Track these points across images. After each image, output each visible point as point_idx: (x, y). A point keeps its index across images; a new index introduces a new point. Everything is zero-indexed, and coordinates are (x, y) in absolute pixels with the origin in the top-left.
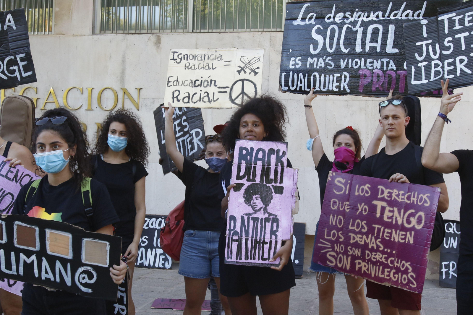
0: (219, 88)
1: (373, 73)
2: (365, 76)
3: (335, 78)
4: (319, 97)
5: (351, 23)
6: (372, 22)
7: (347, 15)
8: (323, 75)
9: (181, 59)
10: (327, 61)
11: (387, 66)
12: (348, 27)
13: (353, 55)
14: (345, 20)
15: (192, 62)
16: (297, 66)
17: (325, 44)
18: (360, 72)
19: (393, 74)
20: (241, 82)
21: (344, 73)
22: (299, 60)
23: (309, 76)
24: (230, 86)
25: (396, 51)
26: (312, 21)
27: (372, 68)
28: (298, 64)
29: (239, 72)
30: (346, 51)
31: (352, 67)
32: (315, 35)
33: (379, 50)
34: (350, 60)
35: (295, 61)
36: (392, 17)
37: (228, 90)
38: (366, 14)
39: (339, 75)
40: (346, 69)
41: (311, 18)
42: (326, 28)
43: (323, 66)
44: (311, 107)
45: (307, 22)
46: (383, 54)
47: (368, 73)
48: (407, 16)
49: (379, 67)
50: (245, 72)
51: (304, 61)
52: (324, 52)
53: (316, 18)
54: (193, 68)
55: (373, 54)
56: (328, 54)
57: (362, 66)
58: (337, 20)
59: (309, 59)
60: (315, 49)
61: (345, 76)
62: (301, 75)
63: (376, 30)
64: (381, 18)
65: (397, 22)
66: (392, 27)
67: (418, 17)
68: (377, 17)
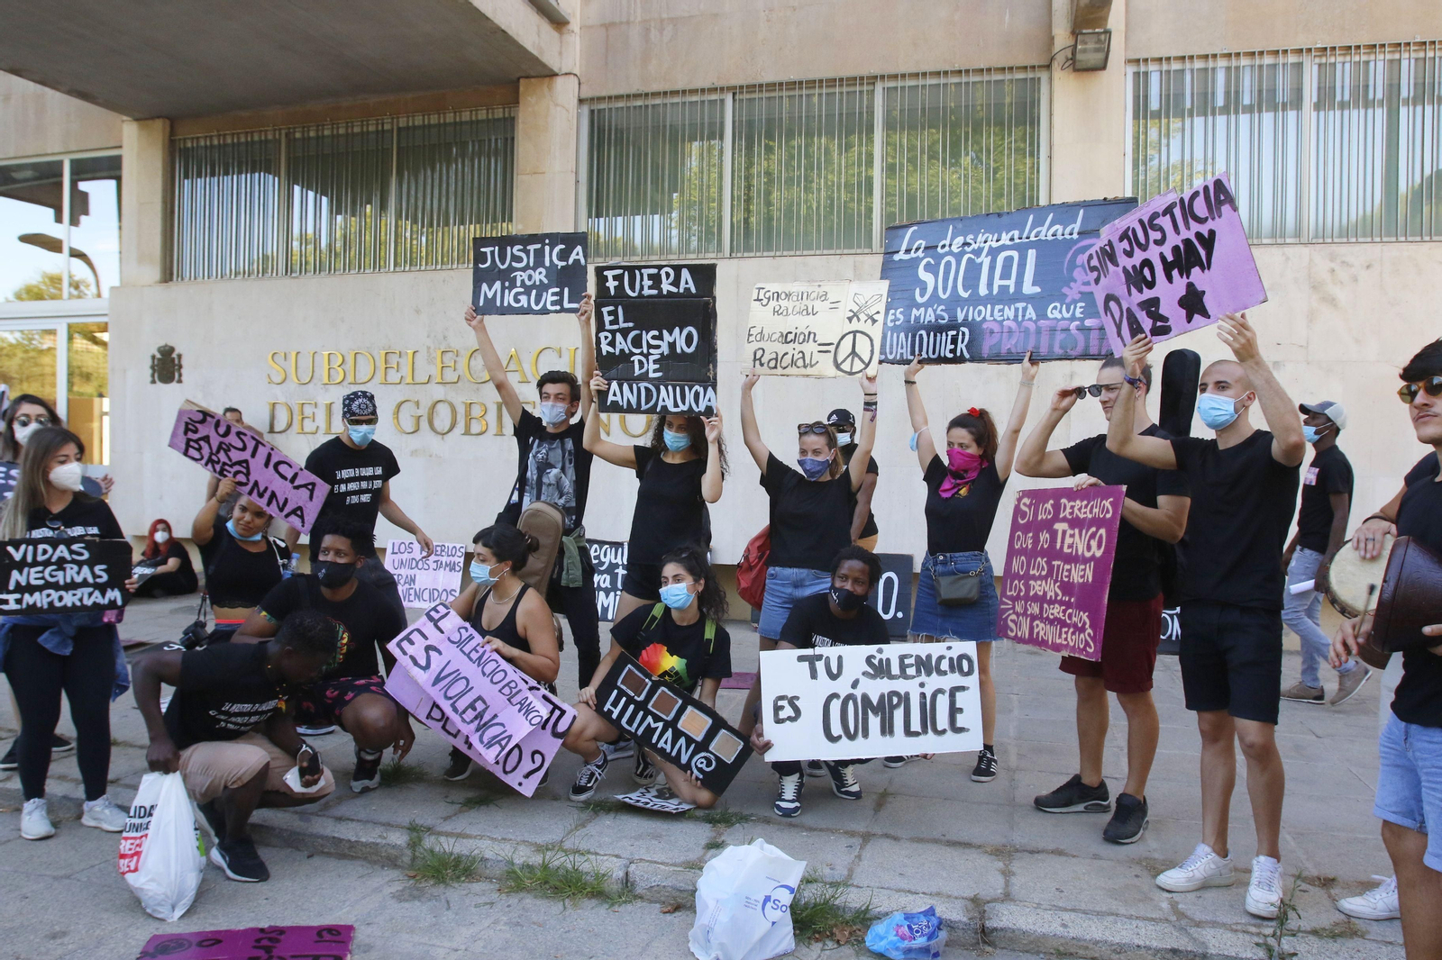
1: (1002, 326)
2: (992, 332)
3: (949, 338)
4: (927, 367)
5: (973, 252)
6: (1004, 248)
7: (968, 240)
8: (932, 334)
10: (938, 312)
11: (1024, 316)
12: (969, 259)
13: (976, 300)
14: (966, 248)
16: (897, 323)
17: (936, 288)
18: (985, 326)
19: (1032, 326)
21: (962, 329)
22: (901, 313)
23: (914, 337)
25: (1037, 289)
26: (920, 254)
27: (1002, 318)
28: (899, 320)
30: (965, 295)
31: (973, 319)
32: (923, 275)
33: (1012, 290)
34: (971, 308)
35: (894, 314)
36: (1032, 238)
38: (996, 235)
39: (954, 333)
40: (965, 323)
41: (917, 249)
42: (938, 264)
43: (933, 320)
44: (914, 383)
45: (913, 255)
46: (1018, 296)
47: (996, 328)
48: (1054, 234)
49: (1012, 317)
51: (907, 315)
52: (934, 299)
53: (926, 248)
55: (1004, 298)
56: (940, 302)
57: (988, 318)
58: (955, 249)
59: (915, 311)
60: (922, 295)
61: (964, 334)
62: (902, 335)
63: (1009, 260)
64: (1017, 241)
65: (1040, 245)
66: (1032, 254)
67: (1071, 234)
68: (1012, 239)
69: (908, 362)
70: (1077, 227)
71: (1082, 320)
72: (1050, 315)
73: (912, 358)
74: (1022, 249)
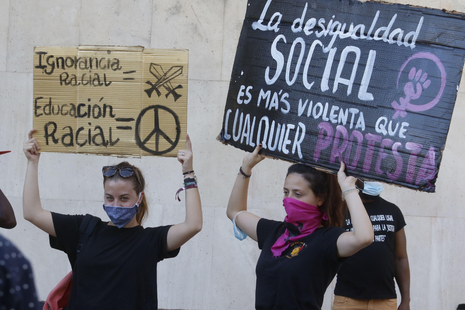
0: (118, 120)
1: (335, 130)
2: (325, 135)
3: (288, 131)
6: (349, 42)
7: (320, 24)
8: (274, 122)
9: (53, 65)
10: (282, 100)
11: (355, 124)
12: (318, 46)
13: (316, 94)
14: (317, 32)
15: (71, 71)
16: (246, 102)
17: (284, 71)
18: (320, 126)
19: (360, 138)
20: (152, 112)
21: (300, 124)
22: (250, 91)
23: (258, 121)
24: (136, 118)
25: (371, 97)
27: (336, 121)
28: (247, 98)
29: (149, 92)
30: (309, 86)
31: (311, 116)
33: (349, 91)
34: (311, 103)
35: (244, 91)
36: (375, 37)
37: (132, 124)
38: (345, 25)
39: (294, 126)
40: (304, 118)
41: (274, 22)
42: (290, 44)
43: (277, 108)
46: (354, 100)
47: (329, 131)
48: (395, 38)
49: (344, 123)
50: (159, 94)
54: (73, 82)
57: (325, 118)
58: (307, 30)
60: (271, 76)
61: (301, 131)
63: (352, 55)
64: (362, 37)
65: (380, 46)
66: (372, 54)
67: (410, 41)
68: (358, 34)
69: (250, 149)
70: (415, 35)
73: (253, 145)
74: (366, 50)
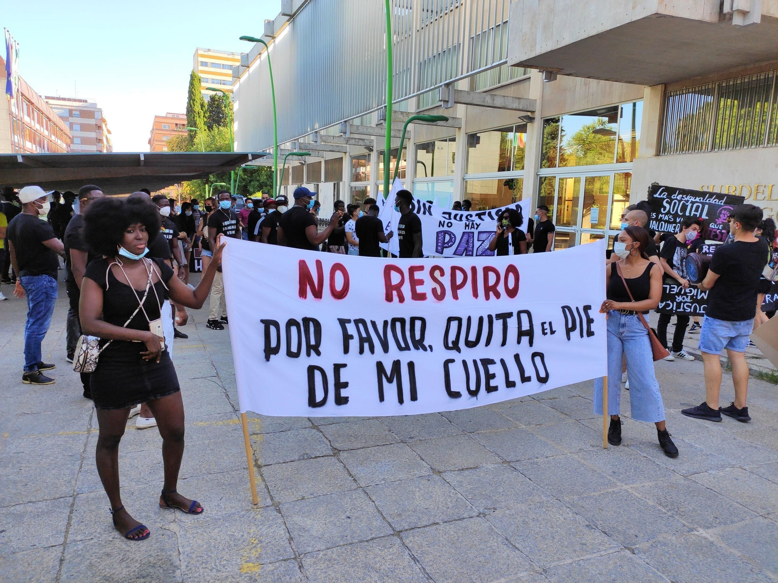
5: (685, 201)
6: (697, 202)
7: (684, 197)
10: (670, 217)
12: (683, 203)
16: (653, 217)
17: (670, 208)
22: (655, 214)
23: (659, 223)
25: (707, 218)
30: (681, 214)
32: (665, 203)
33: (698, 216)
36: (707, 201)
39: (675, 225)
41: (664, 195)
42: (671, 202)
43: (667, 220)
48: (715, 202)
51: (657, 216)
52: (668, 213)
53: (667, 195)
56: (671, 214)
58: (678, 198)
59: (660, 215)
60: (664, 210)
62: (654, 222)
63: (698, 207)
64: (702, 201)
65: (710, 204)
66: (706, 207)
68: (700, 200)
71: (721, 230)
72: (710, 226)
74: (704, 204)
